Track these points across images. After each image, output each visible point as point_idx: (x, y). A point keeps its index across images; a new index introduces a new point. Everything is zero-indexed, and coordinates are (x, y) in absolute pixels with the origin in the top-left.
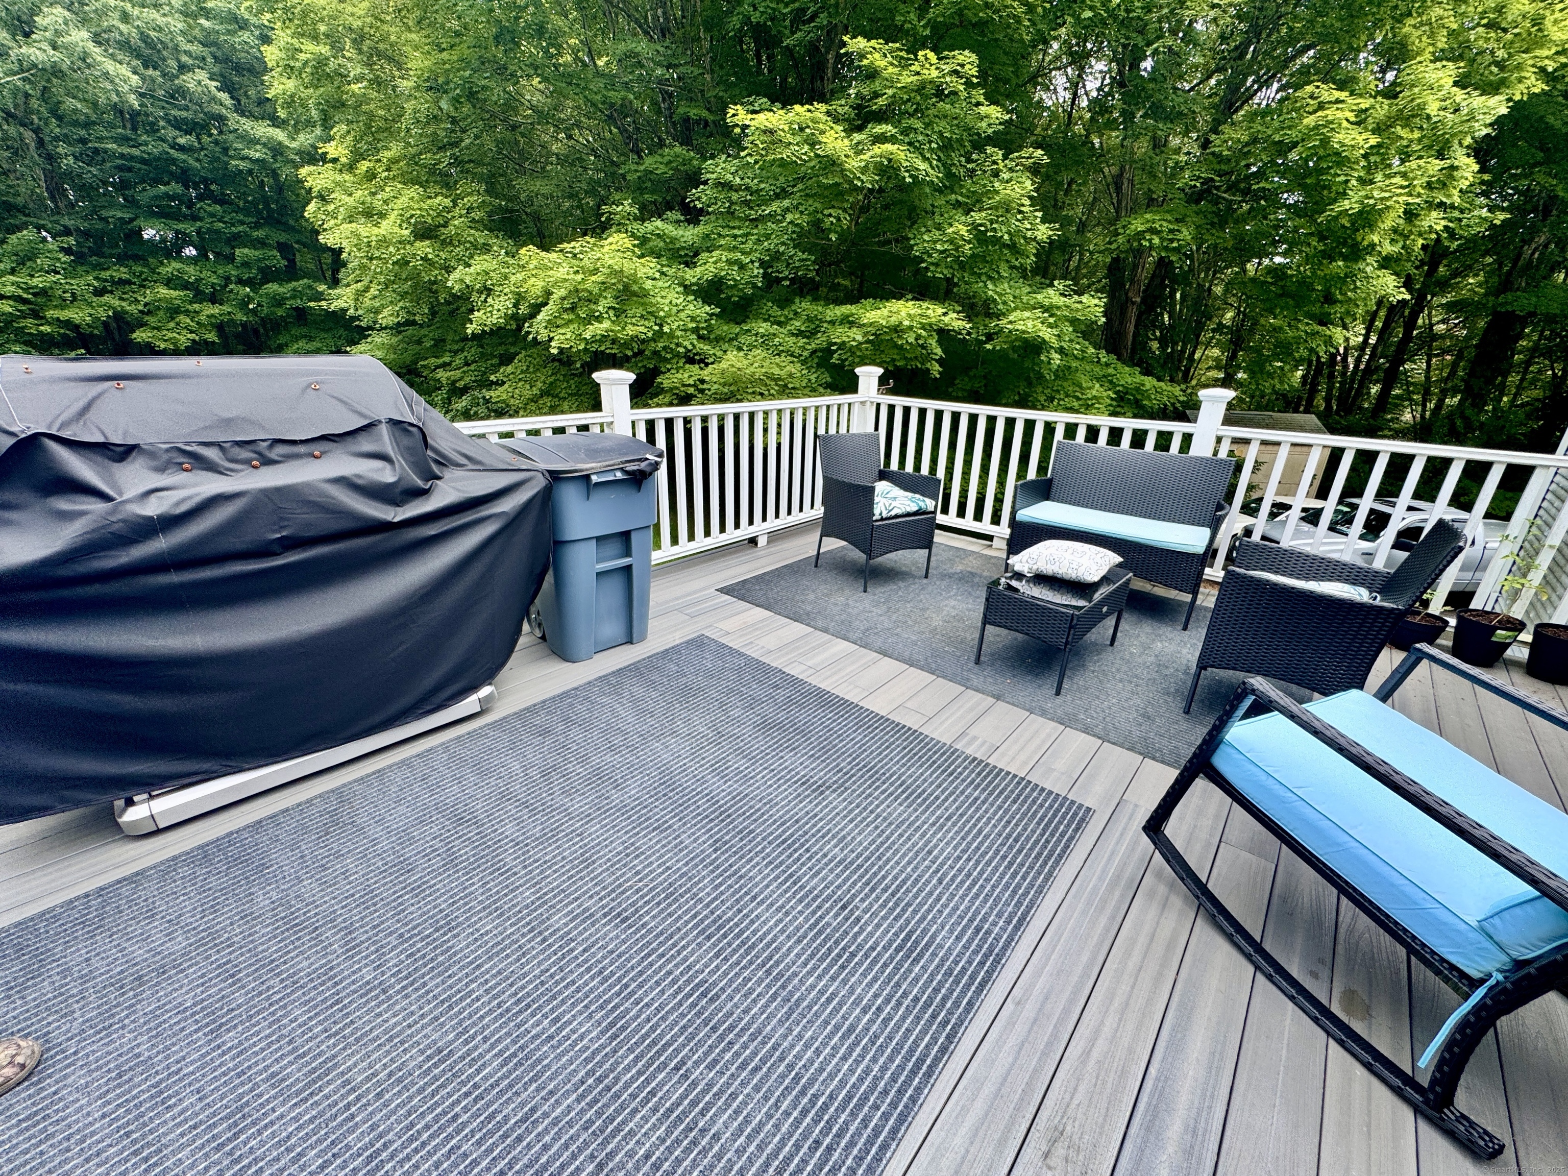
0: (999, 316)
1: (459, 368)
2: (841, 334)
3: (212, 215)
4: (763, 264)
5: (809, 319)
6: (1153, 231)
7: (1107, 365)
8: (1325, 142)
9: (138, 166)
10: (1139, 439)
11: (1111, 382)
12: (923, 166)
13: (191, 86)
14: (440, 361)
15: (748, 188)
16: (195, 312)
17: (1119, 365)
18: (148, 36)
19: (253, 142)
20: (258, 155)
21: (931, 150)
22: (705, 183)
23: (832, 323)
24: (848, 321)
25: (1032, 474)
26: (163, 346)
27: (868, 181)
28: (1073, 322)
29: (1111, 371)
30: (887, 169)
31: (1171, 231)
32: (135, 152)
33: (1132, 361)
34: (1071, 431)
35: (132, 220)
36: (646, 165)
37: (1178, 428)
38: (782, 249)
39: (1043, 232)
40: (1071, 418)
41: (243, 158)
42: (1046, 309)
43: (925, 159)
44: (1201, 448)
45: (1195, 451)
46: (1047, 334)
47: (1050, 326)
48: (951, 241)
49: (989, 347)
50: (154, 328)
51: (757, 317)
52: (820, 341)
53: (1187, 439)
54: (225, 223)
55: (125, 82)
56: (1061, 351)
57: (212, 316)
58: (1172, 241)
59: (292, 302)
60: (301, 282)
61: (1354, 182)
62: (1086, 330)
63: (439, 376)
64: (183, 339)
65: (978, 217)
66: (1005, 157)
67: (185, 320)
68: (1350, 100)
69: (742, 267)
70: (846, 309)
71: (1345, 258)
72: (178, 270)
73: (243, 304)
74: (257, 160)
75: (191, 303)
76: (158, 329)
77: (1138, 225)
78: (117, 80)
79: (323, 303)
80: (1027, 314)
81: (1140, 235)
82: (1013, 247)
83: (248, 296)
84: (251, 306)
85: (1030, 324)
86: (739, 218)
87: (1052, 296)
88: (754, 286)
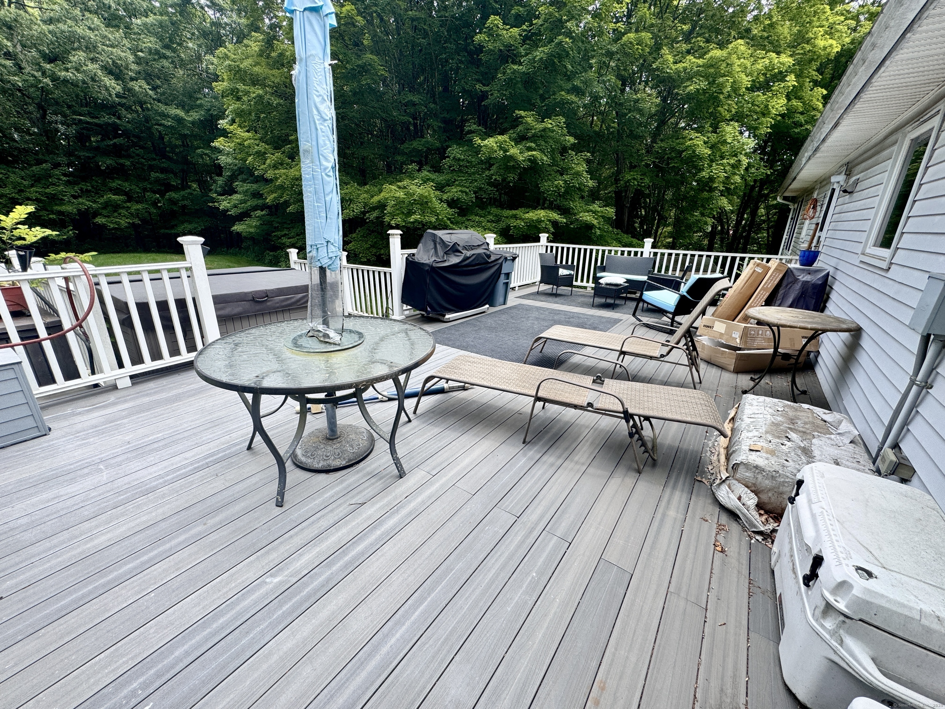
0: (575, 214)
1: (293, 237)
2: (513, 223)
3: (138, 155)
4: (475, 193)
5: (496, 216)
6: (634, 179)
7: (617, 234)
8: (694, 151)
9: (95, 128)
10: (629, 253)
11: (620, 241)
12: (545, 158)
13: (137, 88)
14: (283, 233)
15: (467, 161)
16: (128, 207)
17: (622, 234)
18: (117, 63)
19: (165, 116)
20: (170, 124)
21: (548, 152)
22: (448, 157)
23: (507, 217)
24: (515, 217)
25: (599, 264)
26: (112, 226)
27: (526, 165)
28: (603, 217)
29: (619, 236)
30: (533, 161)
31: (641, 179)
32: (96, 121)
33: (626, 233)
34: (610, 251)
35: (94, 157)
36: (414, 145)
37: (639, 250)
38: (483, 186)
39: (591, 183)
40: (610, 248)
41: (160, 125)
42: (594, 212)
43: (545, 155)
44: (646, 255)
45: (645, 256)
46: (595, 222)
47: (596, 219)
48: (556, 187)
49: (572, 226)
50: (106, 216)
51: (472, 213)
52: (502, 225)
53: (642, 253)
54: (145, 159)
55: (114, 89)
56: (599, 228)
57: (138, 210)
58: (642, 183)
59: (182, 202)
60: (186, 191)
61: (706, 165)
62: (608, 220)
63: (284, 241)
64: (123, 222)
65: (566, 177)
66: (576, 155)
67: (123, 212)
68: (702, 137)
69: (466, 193)
70: (514, 212)
71: (708, 191)
72: (119, 185)
73: (154, 204)
74: (168, 127)
75: (125, 202)
76: (108, 217)
77: (628, 177)
78: (111, 89)
79: (216, 204)
80: (587, 214)
81: (629, 181)
82: (579, 189)
83: (158, 199)
84: (159, 205)
85: (588, 218)
86: (463, 173)
87: (596, 207)
88: (472, 202)
